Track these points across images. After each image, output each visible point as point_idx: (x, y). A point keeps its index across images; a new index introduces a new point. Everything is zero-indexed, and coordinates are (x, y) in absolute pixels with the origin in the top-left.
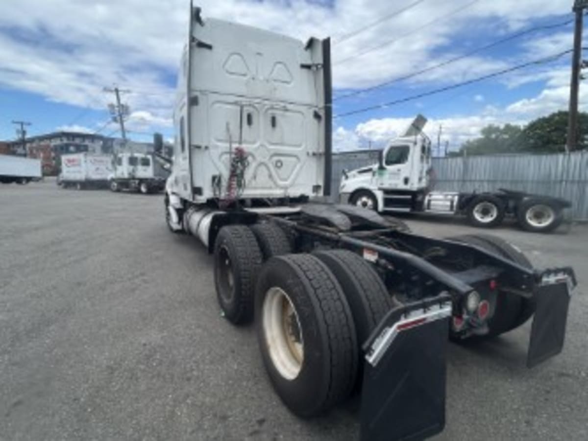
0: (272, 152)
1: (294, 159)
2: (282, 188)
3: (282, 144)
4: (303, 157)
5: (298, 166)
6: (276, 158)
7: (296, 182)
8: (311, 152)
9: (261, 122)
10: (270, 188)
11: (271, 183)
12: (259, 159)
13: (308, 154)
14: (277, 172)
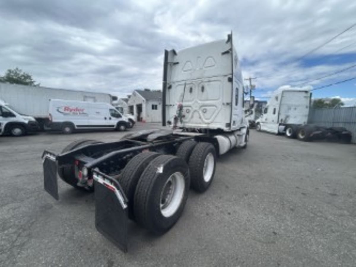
0: (201, 105)
1: (214, 107)
2: (206, 123)
3: (207, 100)
4: (220, 106)
5: (217, 112)
6: (204, 108)
7: (215, 121)
8: (225, 103)
9: (196, 90)
10: (200, 123)
11: (200, 121)
12: (195, 108)
13: (223, 104)
14: (204, 115)
